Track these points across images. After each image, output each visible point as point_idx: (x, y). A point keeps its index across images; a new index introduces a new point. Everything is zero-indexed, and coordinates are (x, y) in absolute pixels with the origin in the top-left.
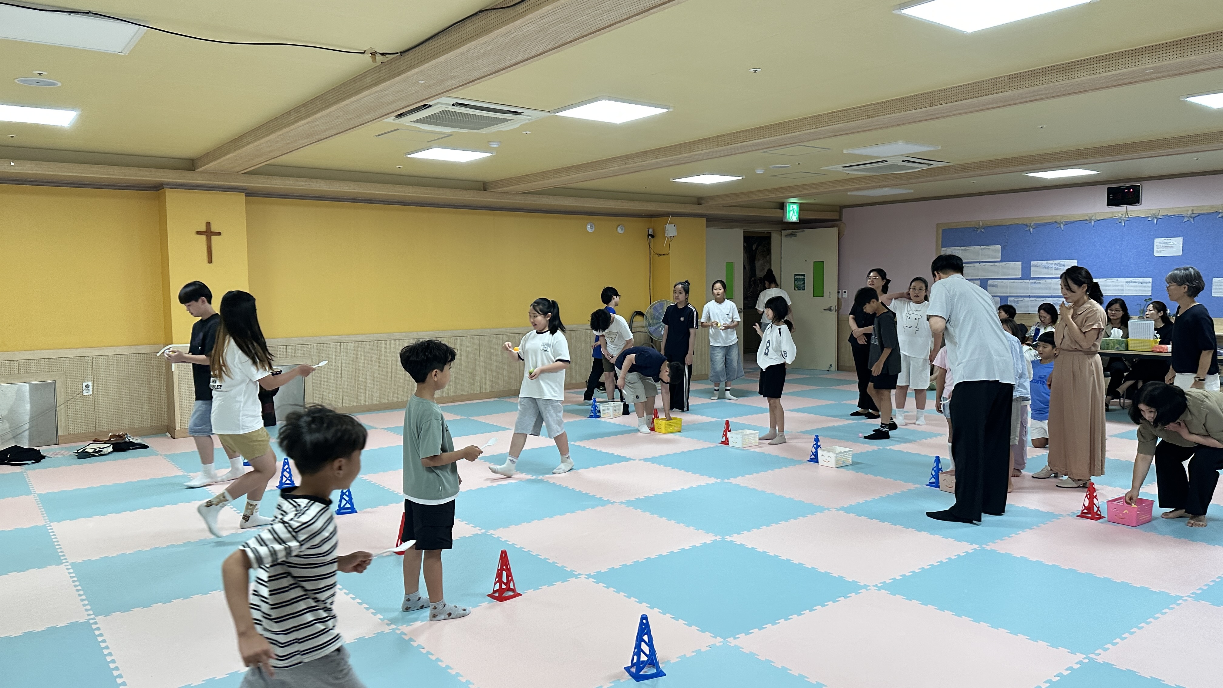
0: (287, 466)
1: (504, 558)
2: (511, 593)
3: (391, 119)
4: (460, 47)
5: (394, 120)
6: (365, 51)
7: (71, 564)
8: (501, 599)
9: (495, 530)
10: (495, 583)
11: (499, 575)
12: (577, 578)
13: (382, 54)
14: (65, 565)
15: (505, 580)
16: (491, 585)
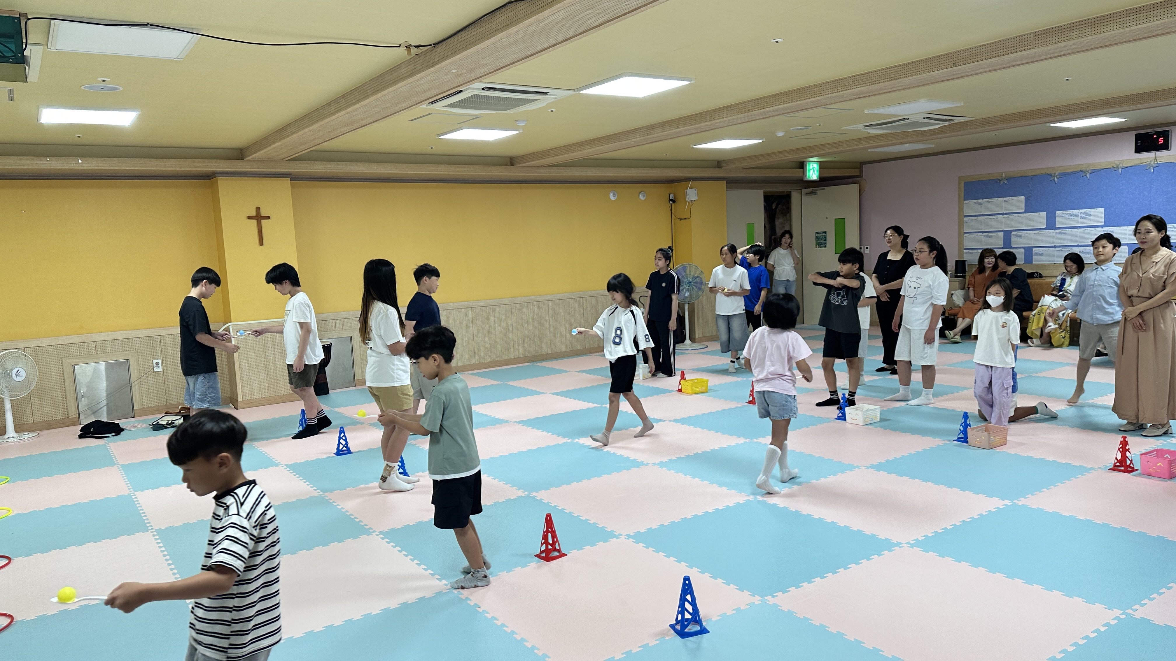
0: (343, 434)
1: (549, 520)
2: (556, 554)
3: (424, 106)
4: (491, 38)
5: (427, 106)
6: (400, 45)
7: (156, 531)
8: (548, 559)
9: (537, 492)
10: (542, 545)
11: (545, 537)
12: (617, 538)
13: (417, 47)
14: (152, 532)
15: (550, 541)
16: (538, 546)
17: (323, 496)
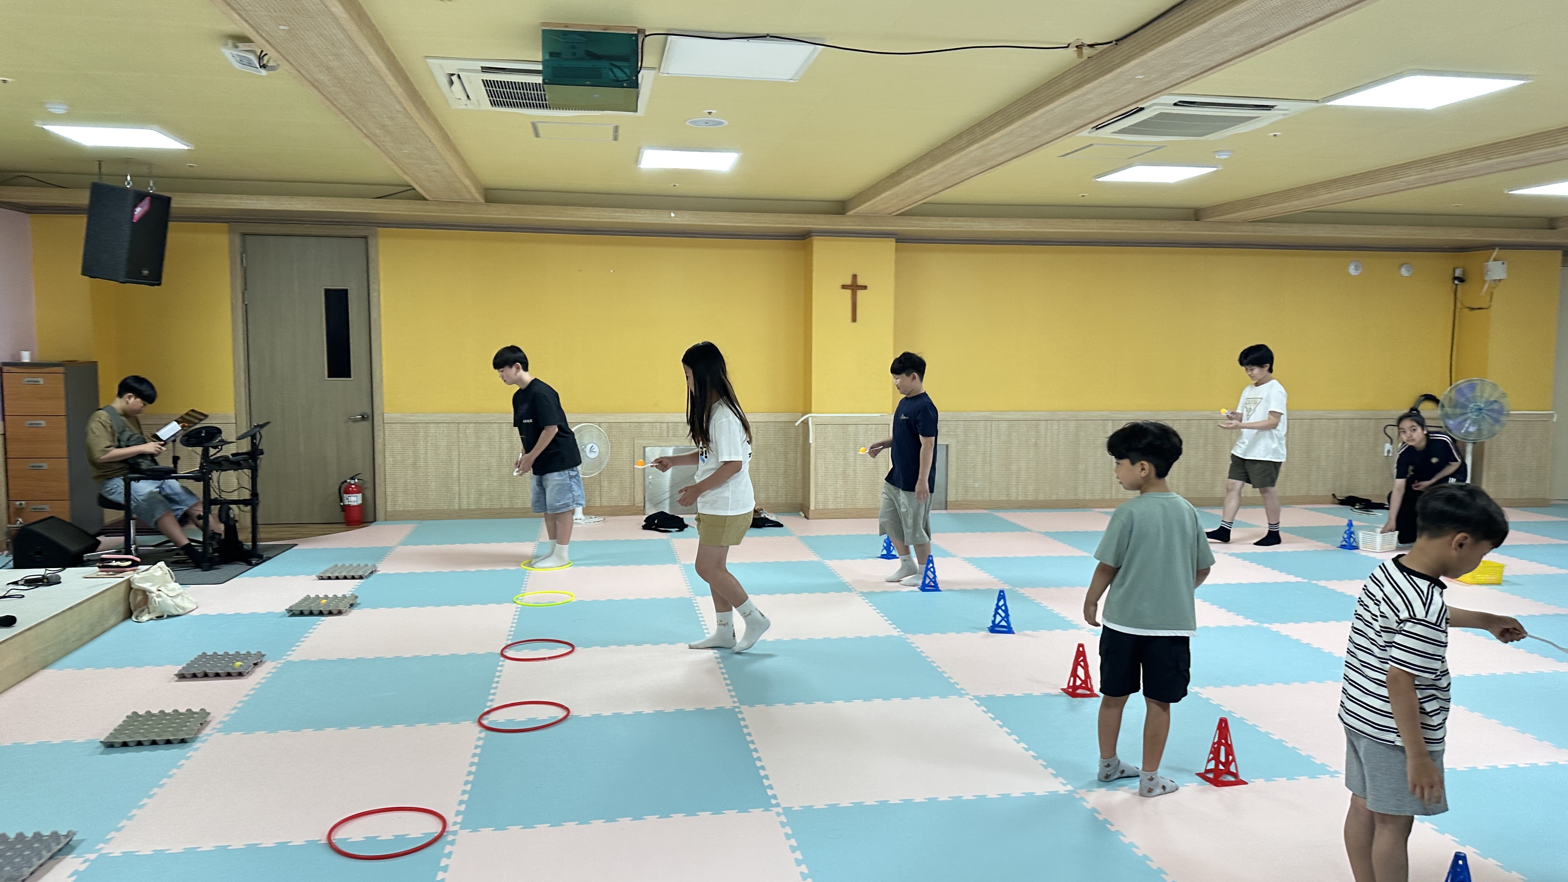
0: (931, 565)
1: (1223, 727)
2: (1232, 779)
3: (1085, 133)
5: (1090, 132)
6: (1069, 45)
8: (1217, 782)
9: (1202, 687)
10: (1209, 761)
11: (1215, 752)
12: (1332, 776)
13: (1091, 46)
15: (1223, 758)
16: (1203, 762)
17: (904, 637)
